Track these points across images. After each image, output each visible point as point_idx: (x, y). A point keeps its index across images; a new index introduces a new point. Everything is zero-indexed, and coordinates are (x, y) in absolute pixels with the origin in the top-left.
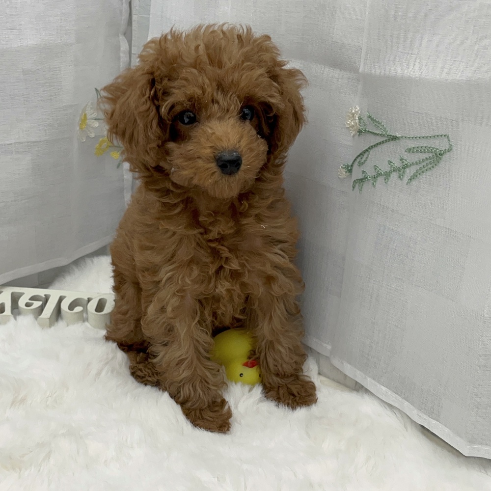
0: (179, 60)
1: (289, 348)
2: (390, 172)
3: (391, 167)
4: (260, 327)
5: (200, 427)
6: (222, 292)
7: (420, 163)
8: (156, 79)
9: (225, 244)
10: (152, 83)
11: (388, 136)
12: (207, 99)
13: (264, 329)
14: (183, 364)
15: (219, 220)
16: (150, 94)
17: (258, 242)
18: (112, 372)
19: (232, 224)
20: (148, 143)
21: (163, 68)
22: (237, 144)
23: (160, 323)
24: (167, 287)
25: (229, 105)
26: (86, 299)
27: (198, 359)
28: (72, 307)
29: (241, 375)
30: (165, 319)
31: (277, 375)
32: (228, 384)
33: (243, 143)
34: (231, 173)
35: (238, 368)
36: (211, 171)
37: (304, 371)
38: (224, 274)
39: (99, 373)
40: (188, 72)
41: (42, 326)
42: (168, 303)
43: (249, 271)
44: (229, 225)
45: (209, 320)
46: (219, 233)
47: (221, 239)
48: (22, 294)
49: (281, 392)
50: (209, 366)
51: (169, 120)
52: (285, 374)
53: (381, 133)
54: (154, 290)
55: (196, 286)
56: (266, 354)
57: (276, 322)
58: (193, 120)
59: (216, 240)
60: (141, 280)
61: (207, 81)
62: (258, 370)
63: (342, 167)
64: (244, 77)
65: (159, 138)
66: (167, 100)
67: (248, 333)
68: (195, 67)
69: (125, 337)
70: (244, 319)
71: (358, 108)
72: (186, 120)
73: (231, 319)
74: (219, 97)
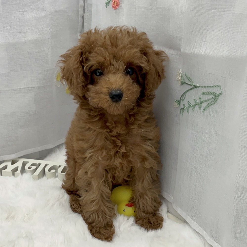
0: (95, 43)
1: (151, 198)
2: (195, 105)
3: (195, 103)
4: (137, 185)
5: (96, 237)
6: (117, 164)
7: (208, 101)
8: (83, 52)
9: (120, 138)
10: (82, 54)
11: (193, 85)
12: (107, 63)
13: (139, 186)
14: (93, 203)
15: (118, 126)
16: (80, 60)
17: (138, 139)
18: (60, 205)
19: (124, 128)
20: (78, 84)
21: (87, 47)
22: (121, 86)
23: (84, 180)
24: (89, 161)
25: (119, 67)
26: (58, 166)
27: (102, 201)
28: (50, 170)
29: (124, 210)
30: (87, 178)
31: (144, 212)
32: (117, 215)
33: (124, 86)
34: (116, 102)
35: (123, 207)
36: (106, 100)
37: (159, 211)
38: (119, 154)
39: (53, 205)
40: (99, 49)
41: (34, 179)
42: (89, 169)
43: (133, 154)
44: (123, 129)
45: (110, 180)
46: (117, 133)
47: (118, 136)
48: (28, 162)
49: (145, 221)
50: (107, 205)
51: (89, 74)
52: (148, 212)
53: (190, 84)
54: (82, 162)
55: (104, 162)
56: (139, 200)
57: (145, 183)
58: (101, 74)
59: (116, 136)
60: (76, 157)
61: (108, 54)
62: (134, 209)
63: (175, 102)
64: (127, 53)
65: (83, 82)
66: (88, 63)
67: (130, 188)
68: (102, 47)
69: (69, 187)
70: (130, 180)
71: (181, 71)
72: (98, 74)
73: (122, 180)
74: (114, 62)
